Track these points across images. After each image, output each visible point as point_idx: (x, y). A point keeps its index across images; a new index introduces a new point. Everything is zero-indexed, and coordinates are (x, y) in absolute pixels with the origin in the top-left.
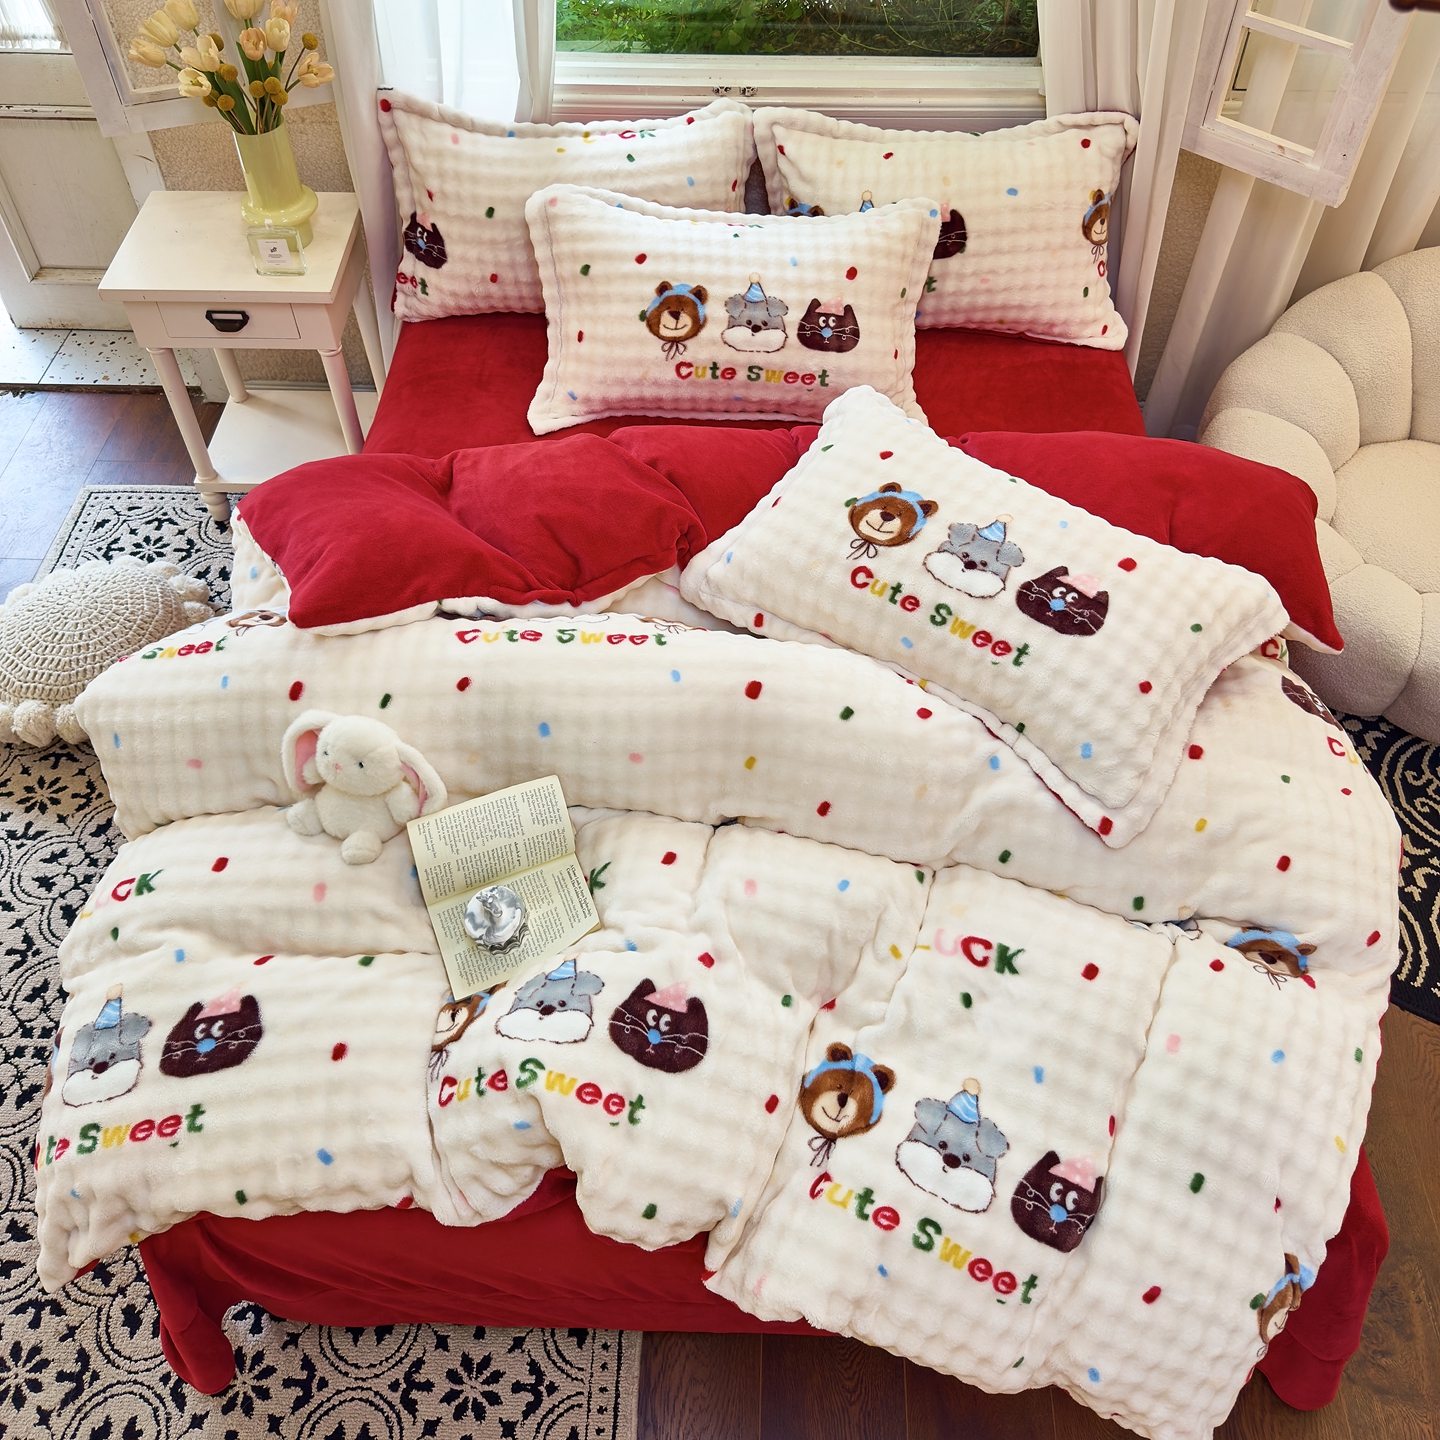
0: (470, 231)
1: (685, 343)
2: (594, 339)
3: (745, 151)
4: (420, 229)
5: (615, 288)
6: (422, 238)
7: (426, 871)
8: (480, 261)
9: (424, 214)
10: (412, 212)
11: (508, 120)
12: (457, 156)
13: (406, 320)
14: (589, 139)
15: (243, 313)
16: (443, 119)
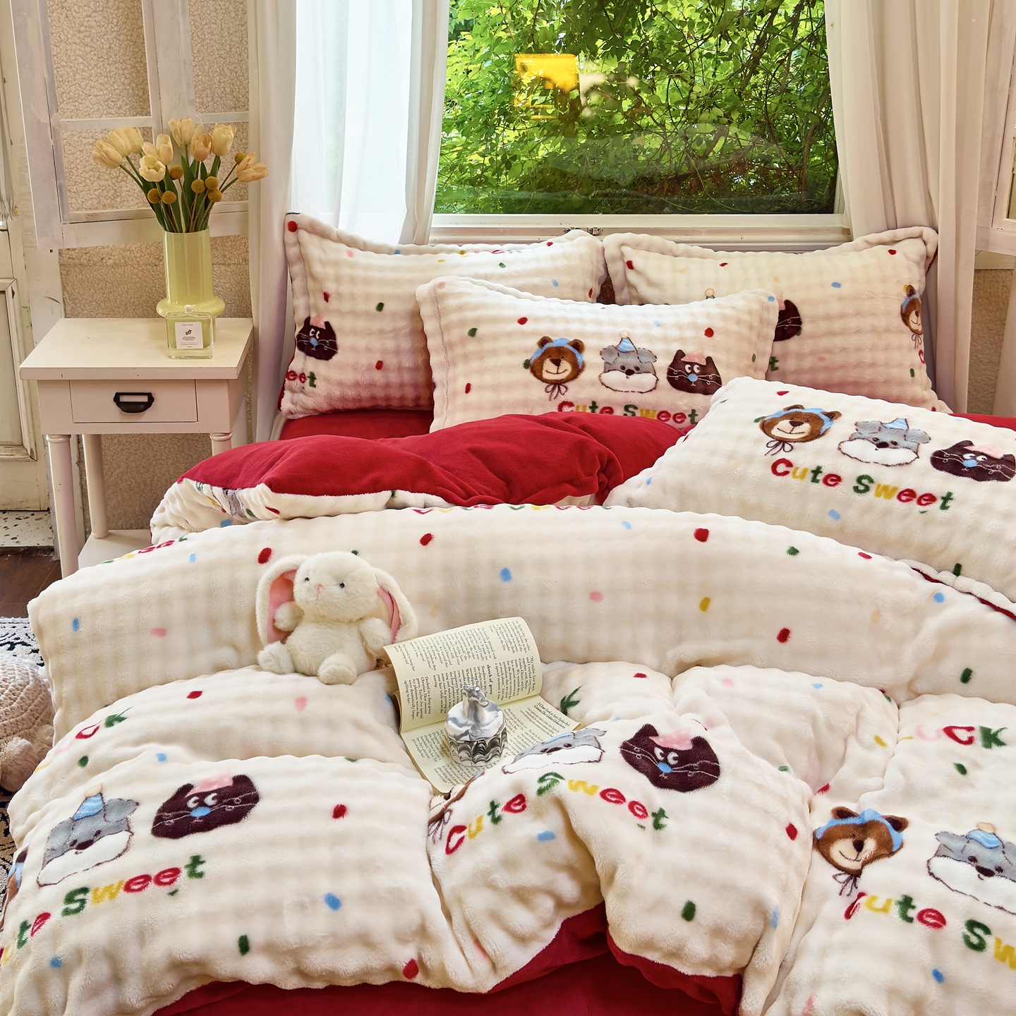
0: (361, 324)
1: (565, 384)
2: (482, 387)
3: (598, 269)
4: (313, 330)
5: (501, 344)
6: (315, 337)
7: (405, 682)
8: (368, 350)
9: (318, 316)
10: (306, 317)
11: (394, 243)
12: (352, 265)
13: (290, 417)
14: (464, 255)
15: (150, 396)
16: (340, 239)
